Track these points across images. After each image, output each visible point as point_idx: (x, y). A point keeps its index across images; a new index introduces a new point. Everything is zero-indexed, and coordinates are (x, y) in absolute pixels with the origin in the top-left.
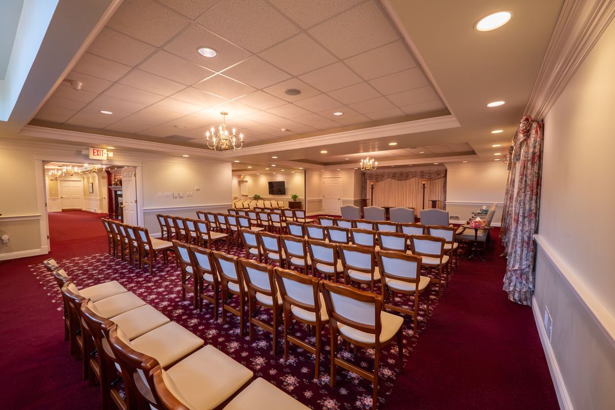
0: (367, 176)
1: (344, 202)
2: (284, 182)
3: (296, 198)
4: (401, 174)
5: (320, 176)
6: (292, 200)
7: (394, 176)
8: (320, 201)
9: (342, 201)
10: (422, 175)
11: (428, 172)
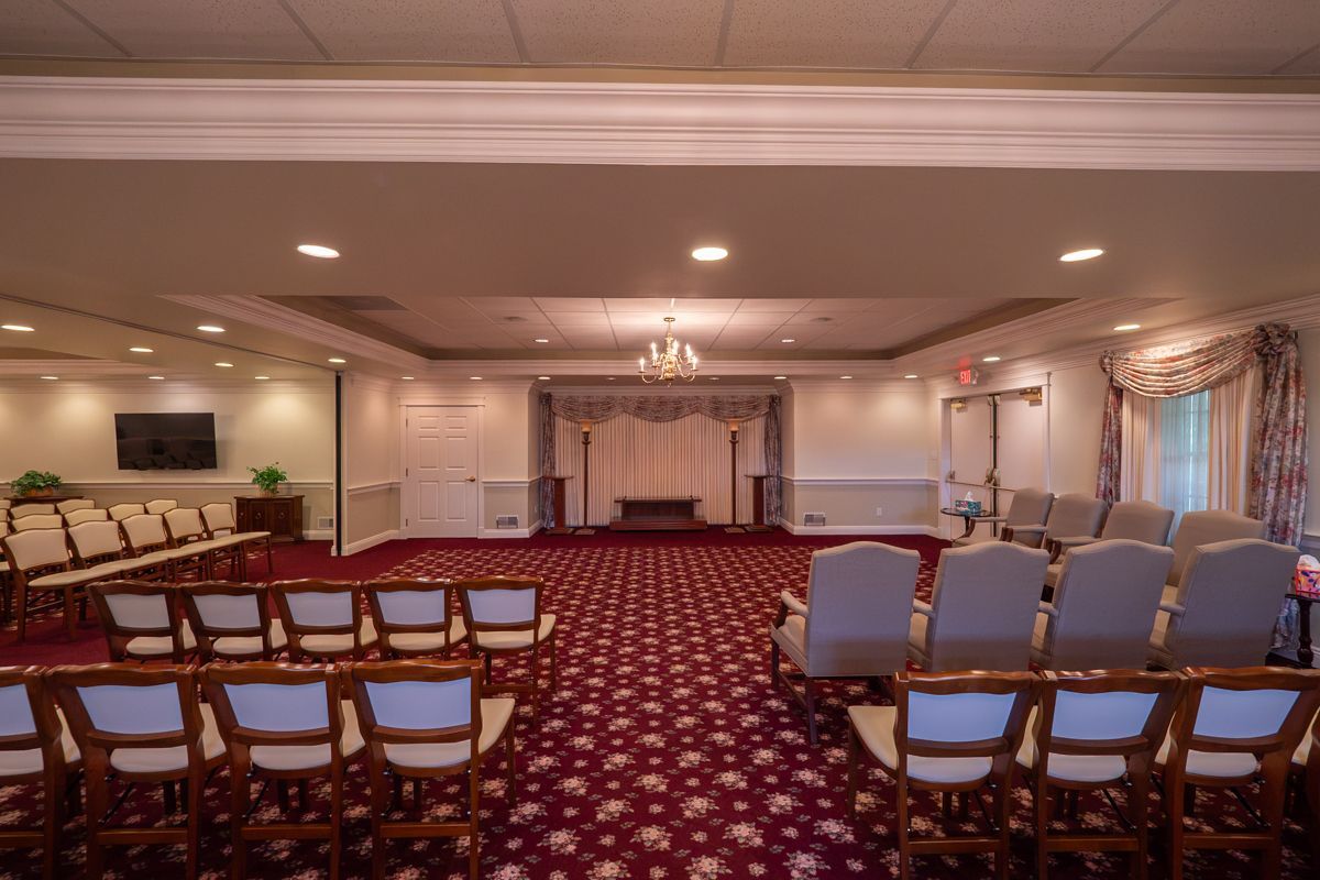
0: (557, 407)
1: (491, 489)
2: (212, 414)
3: (275, 481)
4: (662, 402)
5: (393, 396)
6: (257, 492)
7: (641, 409)
8: (392, 491)
9: (481, 487)
10: (717, 410)
11: (730, 400)
